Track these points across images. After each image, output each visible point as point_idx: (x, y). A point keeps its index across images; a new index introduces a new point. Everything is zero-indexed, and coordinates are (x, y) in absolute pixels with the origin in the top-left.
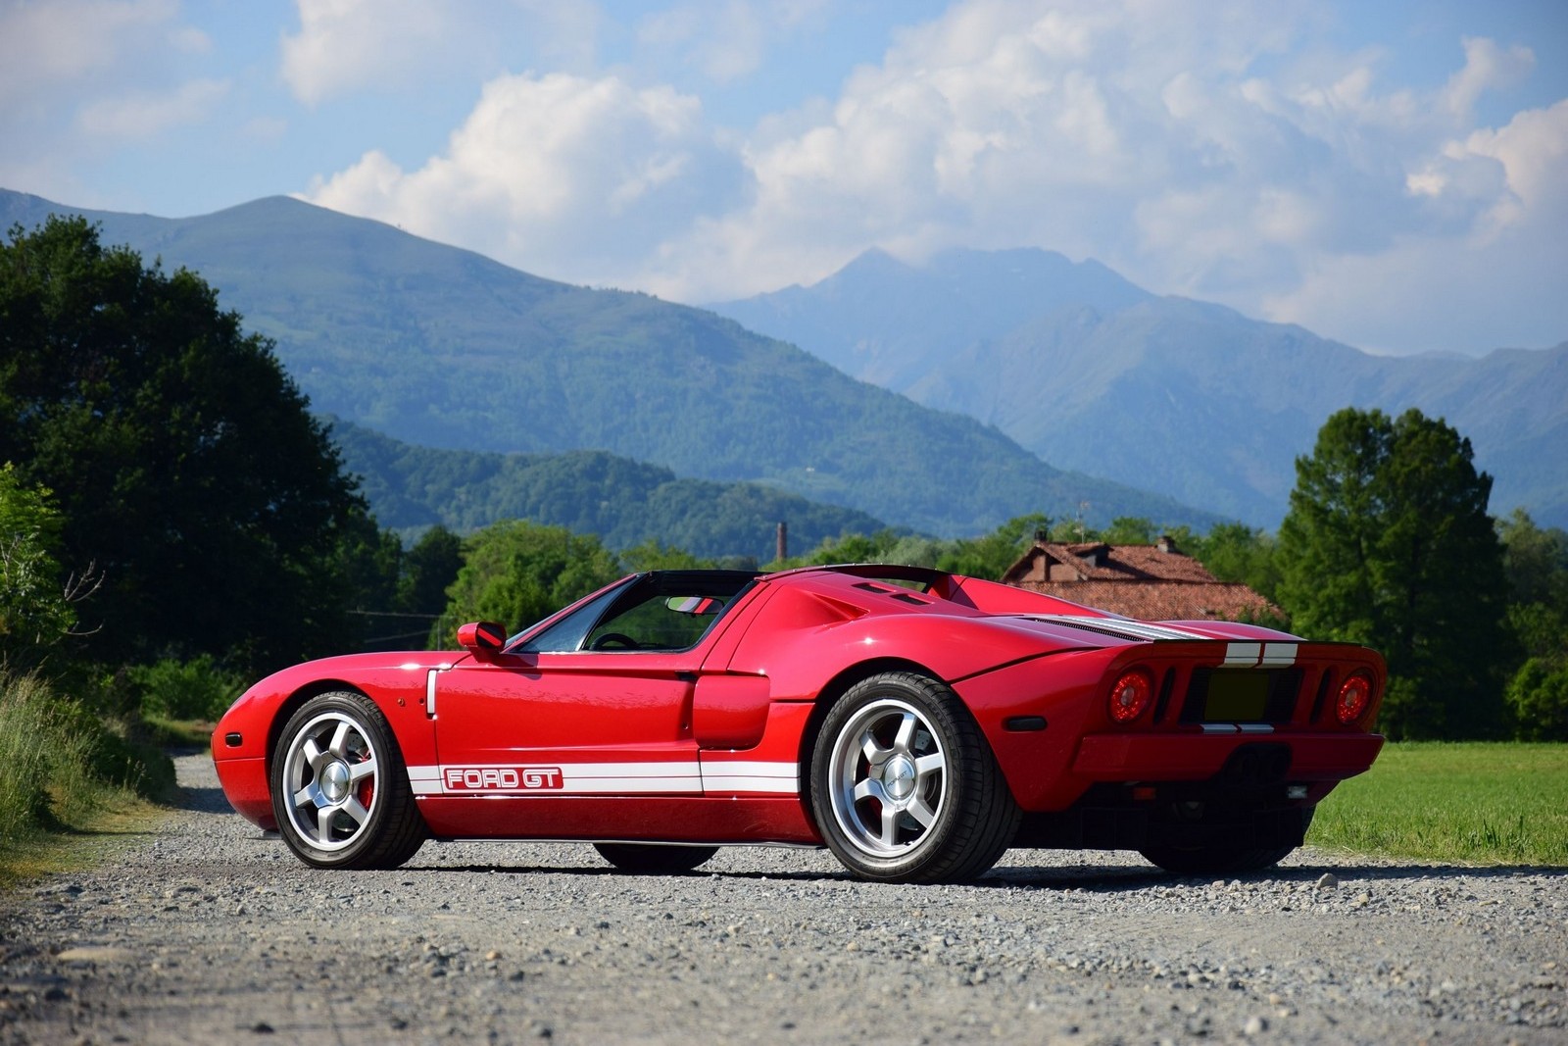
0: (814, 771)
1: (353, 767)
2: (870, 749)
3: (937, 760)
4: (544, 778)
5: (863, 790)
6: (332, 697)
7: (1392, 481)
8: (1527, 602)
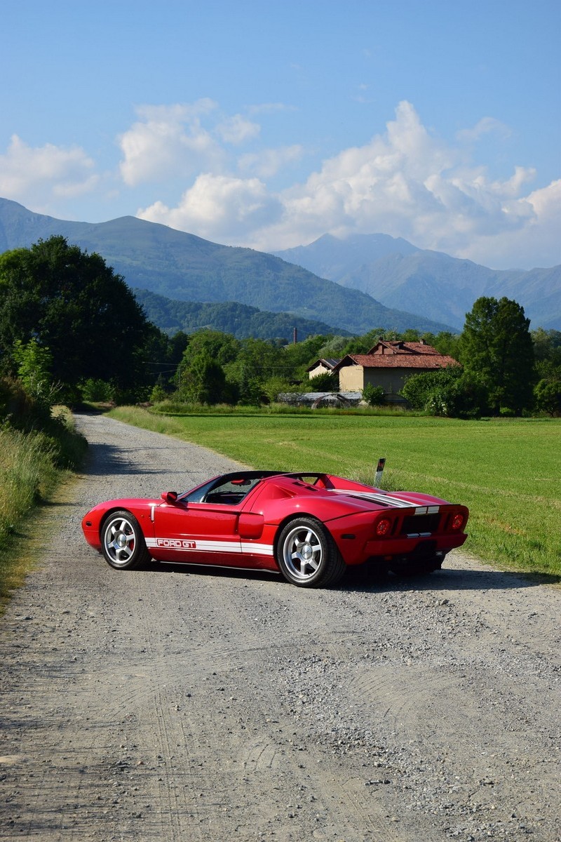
0: (278, 549)
1: (127, 536)
2: (297, 542)
3: (318, 547)
4: (190, 544)
5: (295, 555)
6: (120, 513)
7: (497, 321)
8: (541, 359)
